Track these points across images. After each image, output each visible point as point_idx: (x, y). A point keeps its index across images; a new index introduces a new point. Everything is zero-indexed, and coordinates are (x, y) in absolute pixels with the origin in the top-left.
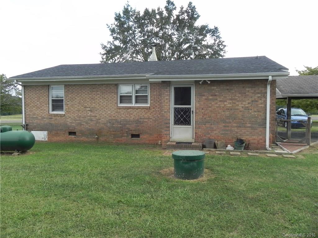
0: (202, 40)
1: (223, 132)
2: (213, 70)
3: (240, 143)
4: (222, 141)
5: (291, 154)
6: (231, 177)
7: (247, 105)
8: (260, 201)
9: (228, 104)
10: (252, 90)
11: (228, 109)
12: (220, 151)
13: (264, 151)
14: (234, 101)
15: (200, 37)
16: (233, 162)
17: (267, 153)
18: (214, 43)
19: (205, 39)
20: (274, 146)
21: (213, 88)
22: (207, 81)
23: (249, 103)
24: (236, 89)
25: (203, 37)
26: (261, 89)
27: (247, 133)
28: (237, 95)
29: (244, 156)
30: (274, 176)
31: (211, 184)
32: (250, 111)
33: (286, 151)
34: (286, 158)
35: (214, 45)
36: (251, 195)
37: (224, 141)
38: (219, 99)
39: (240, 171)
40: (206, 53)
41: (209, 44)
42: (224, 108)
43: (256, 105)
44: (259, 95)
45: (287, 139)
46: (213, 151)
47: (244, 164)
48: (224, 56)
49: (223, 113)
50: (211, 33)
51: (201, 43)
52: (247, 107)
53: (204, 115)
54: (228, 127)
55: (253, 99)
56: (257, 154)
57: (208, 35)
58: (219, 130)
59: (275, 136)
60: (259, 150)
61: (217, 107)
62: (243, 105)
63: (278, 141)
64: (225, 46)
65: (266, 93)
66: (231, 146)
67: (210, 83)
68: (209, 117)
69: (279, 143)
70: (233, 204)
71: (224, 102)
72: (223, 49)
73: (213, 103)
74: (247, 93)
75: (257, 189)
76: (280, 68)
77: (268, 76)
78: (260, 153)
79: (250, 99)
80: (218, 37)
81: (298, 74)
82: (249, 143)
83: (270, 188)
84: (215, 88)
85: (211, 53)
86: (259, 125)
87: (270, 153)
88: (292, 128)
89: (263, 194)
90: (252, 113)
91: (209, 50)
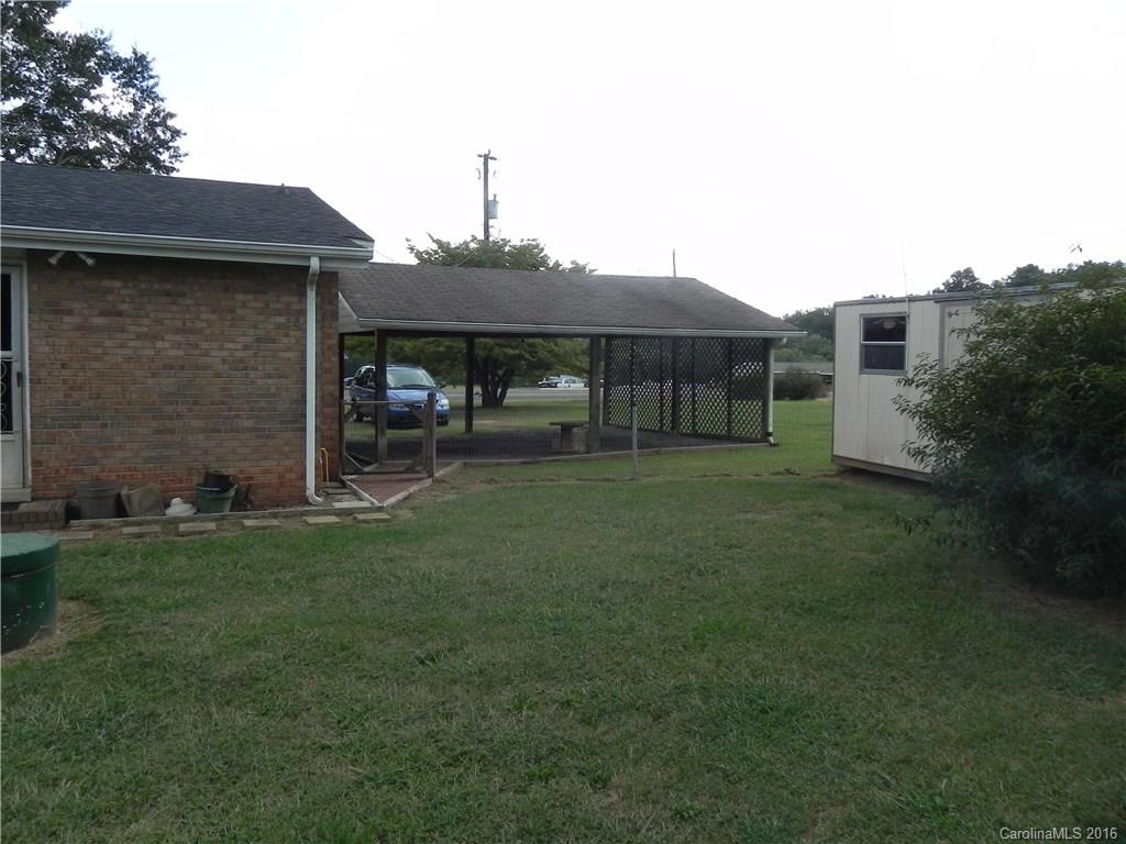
0: (83, 93)
1: (153, 454)
2: (112, 215)
3: (217, 491)
4: (151, 484)
5: (380, 509)
6: (166, 617)
7: (239, 354)
8: (258, 679)
9: (170, 348)
10: (256, 300)
11: (172, 367)
12: (139, 524)
13: (300, 509)
14: (192, 338)
15: (75, 82)
16: (184, 561)
17: (308, 513)
18: (134, 116)
19: (93, 93)
20: (333, 488)
21: (107, 283)
22: (83, 257)
23: (246, 347)
24: (199, 294)
25: (87, 84)
26: (285, 298)
27: (241, 450)
28: (204, 317)
29: (229, 534)
30: (318, 588)
31: (81, 658)
32: (252, 374)
33: (368, 500)
34: (366, 525)
35: (132, 122)
36: (229, 669)
37: (157, 487)
38: (132, 328)
39: (202, 591)
40: (98, 145)
41: (114, 112)
42: (153, 361)
43: (269, 353)
44: (282, 320)
45: (377, 461)
46: (110, 528)
47: (222, 561)
48: (173, 169)
49: (150, 381)
50: (121, 72)
51: (78, 107)
52: (242, 360)
53: (72, 388)
54: (172, 431)
55: (260, 332)
56: (275, 522)
57: (107, 79)
58: (136, 446)
59: (336, 455)
60: (284, 507)
61: (128, 359)
62: (225, 353)
63: (347, 470)
64: (176, 133)
65: (304, 312)
66: (185, 502)
67: (96, 265)
68: (94, 396)
69: (350, 477)
70: (159, 716)
71: (155, 338)
72: (171, 144)
73: (108, 343)
74: (239, 312)
75: (253, 644)
76: (348, 234)
77: (309, 258)
78: (287, 516)
79: (252, 332)
80: (149, 94)
81: (413, 261)
82: (249, 486)
83: (299, 630)
84: (117, 284)
85: (123, 153)
86: (283, 422)
87: (316, 513)
88: (389, 428)
89: (271, 656)
90: (260, 382)
91: (112, 137)
